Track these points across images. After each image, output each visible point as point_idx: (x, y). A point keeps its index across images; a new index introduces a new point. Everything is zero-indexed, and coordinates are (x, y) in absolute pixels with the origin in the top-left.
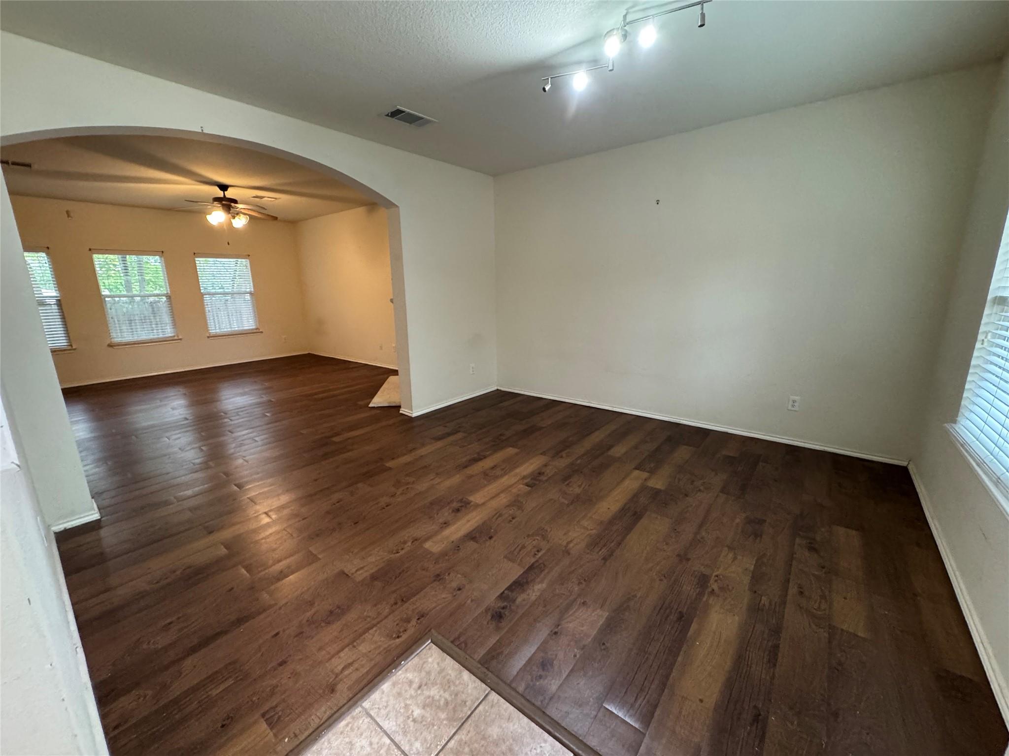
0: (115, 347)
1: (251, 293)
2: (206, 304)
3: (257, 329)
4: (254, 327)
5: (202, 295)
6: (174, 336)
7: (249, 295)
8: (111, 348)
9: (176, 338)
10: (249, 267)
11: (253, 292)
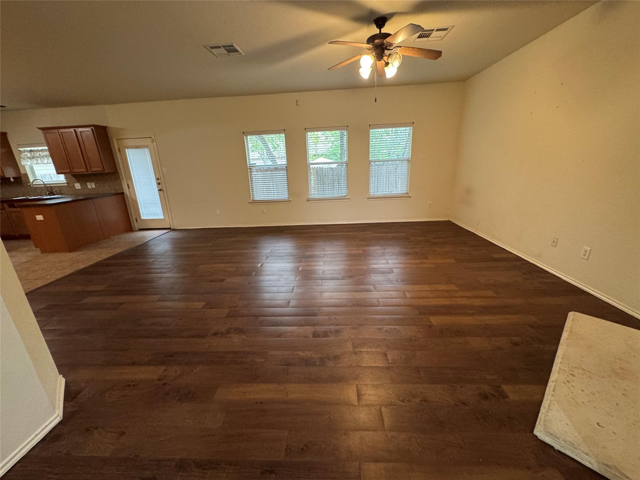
0: (310, 202)
1: (408, 160)
2: (371, 170)
3: (407, 193)
4: (405, 192)
5: (370, 162)
6: (346, 196)
7: (406, 161)
8: (308, 202)
9: (347, 197)
10: (411, 135)
11: (410, 159)
